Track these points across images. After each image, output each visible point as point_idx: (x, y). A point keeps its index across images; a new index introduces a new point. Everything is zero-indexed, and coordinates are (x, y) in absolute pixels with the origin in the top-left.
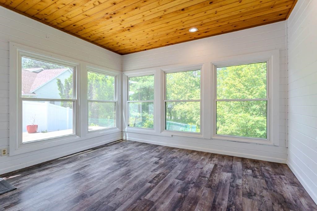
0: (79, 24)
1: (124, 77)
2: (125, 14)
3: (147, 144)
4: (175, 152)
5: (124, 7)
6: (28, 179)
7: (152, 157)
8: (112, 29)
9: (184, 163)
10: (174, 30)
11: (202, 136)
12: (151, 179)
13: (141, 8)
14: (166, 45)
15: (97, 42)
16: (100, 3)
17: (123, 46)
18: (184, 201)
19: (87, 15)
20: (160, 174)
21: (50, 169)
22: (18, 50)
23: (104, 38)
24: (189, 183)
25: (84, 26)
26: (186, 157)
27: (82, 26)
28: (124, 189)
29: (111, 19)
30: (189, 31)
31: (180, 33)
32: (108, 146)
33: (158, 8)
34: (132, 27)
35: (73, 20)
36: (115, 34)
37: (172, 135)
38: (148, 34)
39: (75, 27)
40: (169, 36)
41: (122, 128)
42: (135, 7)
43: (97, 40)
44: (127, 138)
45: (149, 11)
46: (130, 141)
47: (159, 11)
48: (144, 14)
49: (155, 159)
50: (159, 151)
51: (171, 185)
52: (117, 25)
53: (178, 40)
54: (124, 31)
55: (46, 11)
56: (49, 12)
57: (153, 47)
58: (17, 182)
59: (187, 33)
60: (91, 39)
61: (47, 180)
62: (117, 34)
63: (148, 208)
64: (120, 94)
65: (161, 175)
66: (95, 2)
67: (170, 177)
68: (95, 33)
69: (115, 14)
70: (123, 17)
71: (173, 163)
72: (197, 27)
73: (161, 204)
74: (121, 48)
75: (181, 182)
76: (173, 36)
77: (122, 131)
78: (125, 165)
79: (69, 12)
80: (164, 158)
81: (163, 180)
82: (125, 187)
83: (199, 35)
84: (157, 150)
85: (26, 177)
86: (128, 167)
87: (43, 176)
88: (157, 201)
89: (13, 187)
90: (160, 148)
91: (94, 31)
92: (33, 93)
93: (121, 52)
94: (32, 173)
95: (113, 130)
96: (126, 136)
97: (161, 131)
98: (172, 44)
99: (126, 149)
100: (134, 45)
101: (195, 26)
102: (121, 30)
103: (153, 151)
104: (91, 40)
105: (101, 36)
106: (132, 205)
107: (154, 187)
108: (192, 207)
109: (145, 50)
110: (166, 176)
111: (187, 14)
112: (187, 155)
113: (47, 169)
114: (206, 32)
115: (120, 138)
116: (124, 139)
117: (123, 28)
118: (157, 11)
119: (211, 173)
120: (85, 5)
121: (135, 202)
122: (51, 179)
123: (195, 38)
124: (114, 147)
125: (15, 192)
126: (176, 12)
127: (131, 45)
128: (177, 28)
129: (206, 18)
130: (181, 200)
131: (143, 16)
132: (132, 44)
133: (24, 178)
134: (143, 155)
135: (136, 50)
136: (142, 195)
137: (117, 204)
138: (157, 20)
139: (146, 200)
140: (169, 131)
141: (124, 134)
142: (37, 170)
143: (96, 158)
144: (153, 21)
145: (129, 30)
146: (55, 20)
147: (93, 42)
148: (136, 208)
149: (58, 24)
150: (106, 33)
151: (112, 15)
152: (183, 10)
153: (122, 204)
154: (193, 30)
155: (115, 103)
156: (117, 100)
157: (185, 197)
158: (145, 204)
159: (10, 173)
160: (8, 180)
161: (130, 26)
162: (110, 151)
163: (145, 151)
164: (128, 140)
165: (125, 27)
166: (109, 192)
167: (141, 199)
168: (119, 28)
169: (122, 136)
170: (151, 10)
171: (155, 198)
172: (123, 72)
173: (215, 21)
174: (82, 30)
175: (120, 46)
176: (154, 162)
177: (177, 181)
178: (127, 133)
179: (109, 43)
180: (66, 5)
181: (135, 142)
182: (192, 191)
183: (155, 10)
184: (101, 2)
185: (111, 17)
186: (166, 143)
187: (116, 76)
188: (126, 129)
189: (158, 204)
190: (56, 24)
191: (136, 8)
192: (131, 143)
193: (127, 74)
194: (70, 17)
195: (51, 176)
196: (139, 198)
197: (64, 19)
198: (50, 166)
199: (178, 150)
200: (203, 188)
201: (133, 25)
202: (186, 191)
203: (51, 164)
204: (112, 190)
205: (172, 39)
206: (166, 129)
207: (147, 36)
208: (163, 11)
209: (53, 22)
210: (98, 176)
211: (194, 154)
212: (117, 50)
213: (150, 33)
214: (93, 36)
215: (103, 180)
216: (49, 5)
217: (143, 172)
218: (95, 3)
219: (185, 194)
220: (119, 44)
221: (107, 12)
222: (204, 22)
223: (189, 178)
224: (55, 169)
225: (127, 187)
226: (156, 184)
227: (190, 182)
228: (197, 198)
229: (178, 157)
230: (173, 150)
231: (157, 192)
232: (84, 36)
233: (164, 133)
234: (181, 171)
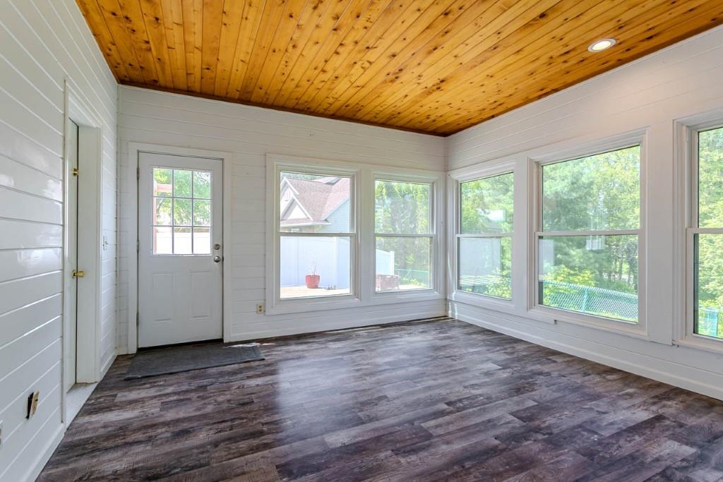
0: (353, 102)
1: (450, 185)
2: (419, 64)
3: (494, 333)
4: (555, 362)
5: (413, 54)
6: (280, 351)
7: (487, 361)
8: (406, 96)
9: (558, 390)
10: (544, 59)
11: (644, 334)
12: (453, 398)
13: (446, 46)
14: (540, 97)
15: (390, 122)
16: (370, 63)
17: (441, 119)
18: (496, 456)
19: (358, 87)
20: (481, 395)
21: (310, 345)
22: (275, 163)
23: (399, 113)
24: (538, 430)
25: (361, 103)
26: (578, 379)
27: (357, 104)
28: (395, 401)
29: (398, 81)
30: (589, 49)
31: (565, 62)
32: (411, 325)
33: (479, 33)
34: (442, 81)
35: (343, 99)
36: (417, 102)
37: (555, 321)
38: (482, 85)
39: (348, 108)
40: (538, 77)
41: (446, 291)
42: (431, 48)
43: (390, 119)
44: (456, 314)
45: (462, 46)
46: (459, 321)
47: (484, 37)
48: (455, 52)
49: (492, 366)
50: (512, 353)
51: (489, 421)
52: (415, 86)
53: (569, 79)
54: (430, 93)
55: (305, 98)
56: (309, 97)
57: (510, 106)
58: (268, 352)
59: (585, 55)
60: (380, 119)
61: (299, 358)
62: (420, 101)
63: (416, 440)
64: (441, 219)
65: (482, 398)
66: (363, 64)
67: (497, 408)
68: (381, 109)
69: (401, 70)
70: (417, 71)
71: (528, 383)
72: (612, 35)
73: (443, 443)
74: (440, 124)
75: (518, 423)
76: (549, 74)
77: (446, 299)
78: (420, 363)
79: (333, 89)
80: (515, 369)
81: (479, 408)
82: (397, 398)
83: (628, 50)
84: (509, 350)
85: (279, 348)
86: (425, 368)
87: (298, 351)
88: (439, 436)
89: (262, 356)
90: (520, 347)
91: (379, 107)
92: (326, 220)
93: (441, 131)
94: (287, 345)
95: (426, 295)
96: (453, 310)
97: (530, 307)
98: (556, 90)
99: (442, 335)
100: (463, 113)
101: (602, 36)
102: (423, 92)
103: (498, 348)
104: (381, 121)
105: (393, 111)
106: (393, 426)
107: (451, 412)
108: (506, 471)
109: (493, 117)
110: (491, 402)
111: (560, 20)
112: (586, 374)
113: (306, 343)
114: (650, 38)
115: (441, 313)
116: (450, 316)
117: (426, 88)
118: (481, 39)
119: (625, 431)
120: (351, 72)
121: (399, 424)
122: (304, 357)
123: (619, 60)
124: (421, 328)
125: (262, 363)
126: (527, 25)
127: (456, 114)
128: (549, 55)
129: (625, 8)
130: (492, 452)
131: (455, 56)
132: (458, 112)
133: (277, 349)
134: (468, 353)
135: (473, 121)
136: (419, 418)
137: (371, 417)
138: (489, 54)
139: (422, 427)
140: (549, 308)
141: (450, 306)
142: (294, 341)
143: (380, 342)
144: (482, 59)
145: (438, 88)
146: (320, 105)
147: (383, 125)
148: (397, 433)
149: (325, 110)
150: (399, 104)
151: (397, 73)
152: (543, 16)
153: (377, 420)
154: (602, 45)
155: (431, 237)
156: (435, 233)
157: (503, 451)
158: (415, 434)
159: (265, 339)
160: (261, 347)
161: (438, 81)
162: (408, 334)
163: (482, 346)
164: (457, 318)
165: (430, 85)
166: (369, 398)
167: (413, 424)
168: (419, 91)
169: (446, 310)
170: (467, 42)
171: (440, 431)
172: (449, 173)
173: (664, 6)
174: (360, 110)
175: (434, 121)
176: (485, 371)
177: (511, 418)
178: (455, 305)
179: (411, 120)
180: (326, 82)
181: (471, 325)
182: (531, 447)
183: (477, 38)
184: (371, 60)
185: (397, 78)
186: (541, 338)
187: (433, 184)
188: (454, 295)
189: (438, 441)
190: (322, 111)
191: (435, 49)
192: (460, 327)
193: (456, 175)
194: (336, 96)
195: (306, 354)
196: (411, 422)
197: (331, 100)
198: (311, 340)
199: (567, 359)
200: (566, 450)
201: (442, 78)
202: (515, 441)
203: (314, 337)
204: (376, 396)
205: (550, 81)
206: (541, 302)
207: (483, 89)
208: (495, 34)
209: (317, 110)
210: (366, 369)
211: (609, 377)
212: (431, 128)
213: (486, 82)
214: (382, 115)
215: (370, 378)
216: (306, 88)
217: (447, 384)
218: (363, 66)
219: (509, 445)
220: (432, 118)
221: (387, 72)
222: (625, 18)
223: (544, 422)
224: (315, 346)
225: (401, 399)
226: (459, 410)
227: (541, 430)
228: (532, 462)
229: (555, 374)
230: (550, 357)
231: (448, 423)
232: (367, 118)
233: (536, 312)
234: (536, 404)
